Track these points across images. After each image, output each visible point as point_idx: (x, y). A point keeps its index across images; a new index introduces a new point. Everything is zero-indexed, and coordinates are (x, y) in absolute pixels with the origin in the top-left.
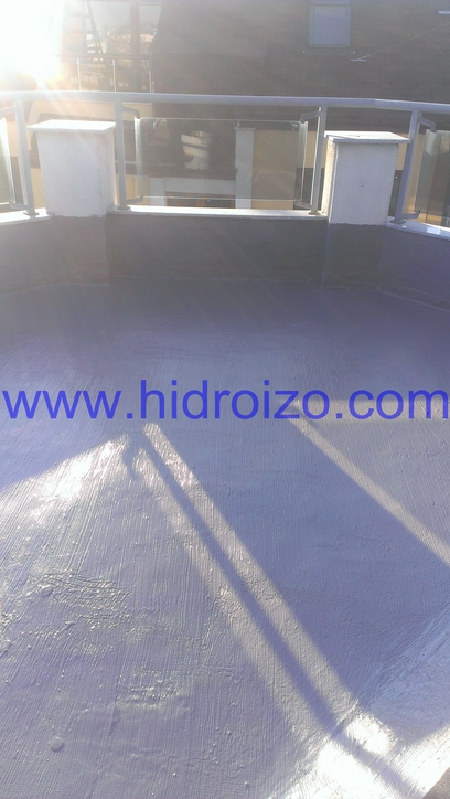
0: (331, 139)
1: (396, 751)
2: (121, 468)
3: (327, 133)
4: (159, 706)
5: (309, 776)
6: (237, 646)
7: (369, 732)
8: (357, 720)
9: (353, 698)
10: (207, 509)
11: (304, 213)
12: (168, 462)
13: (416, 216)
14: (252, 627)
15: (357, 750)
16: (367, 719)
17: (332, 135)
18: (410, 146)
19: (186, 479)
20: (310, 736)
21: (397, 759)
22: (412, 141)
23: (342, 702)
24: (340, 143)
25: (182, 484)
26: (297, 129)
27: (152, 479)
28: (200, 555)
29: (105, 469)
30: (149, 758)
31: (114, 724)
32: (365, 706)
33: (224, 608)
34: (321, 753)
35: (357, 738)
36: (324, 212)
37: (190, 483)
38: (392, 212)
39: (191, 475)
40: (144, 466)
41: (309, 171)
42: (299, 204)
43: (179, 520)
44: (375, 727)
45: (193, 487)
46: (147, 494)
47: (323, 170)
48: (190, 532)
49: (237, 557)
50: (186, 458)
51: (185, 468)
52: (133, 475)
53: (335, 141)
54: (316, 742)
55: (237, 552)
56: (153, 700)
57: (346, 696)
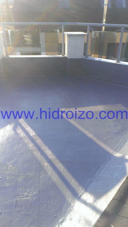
0: (66, 34)
1: (95, 201)
2: (13, 132)
3: (65, 33)
4: (29, 198)
5: (72, 211)
6: (50, 178)
7: (88, 197)
8: (84, 194)
9: (83, 188)
10: (39, 141)
11: (61, 56)
12: (27, 129)
13: (91, 55)
14: (54, 172)
15: (85, 203)
16: (87, 194)
17: (67, 33)
18: (88, 36)
19: (32, 133)
20: (72, 200)
21: (95, 203)
22: (88, 34)
23: (80, 190)
24: (69, 35)
25: (31, 135)
26: (56, 32)
27: (22, 134)
28: (37, 154)
29: (8, 133)
30: (27, 213)
31: (16, 205)
32: (86, 190)
33: (46, 168)
34: (75, 205)
35: (84, 199)
36: (66, 55)
37: (34, 134)
38: (84, 55)
39: (34, 132)
40: (19, 131)
41: (61, 44)
42: (59, 53)
43: (31, 145)
44: (89, 195)
45: (35, 136)
46: (21, 139)
47: (65, 44)
48: (35, 148)
49: (48, 154)
50: (32, 128)
51: (32, 130)
52: (16, 133)
53: (67, 35)
54: (73, 202)
55: (48, 152)
56: (27, 196)
57: (81, 188)
